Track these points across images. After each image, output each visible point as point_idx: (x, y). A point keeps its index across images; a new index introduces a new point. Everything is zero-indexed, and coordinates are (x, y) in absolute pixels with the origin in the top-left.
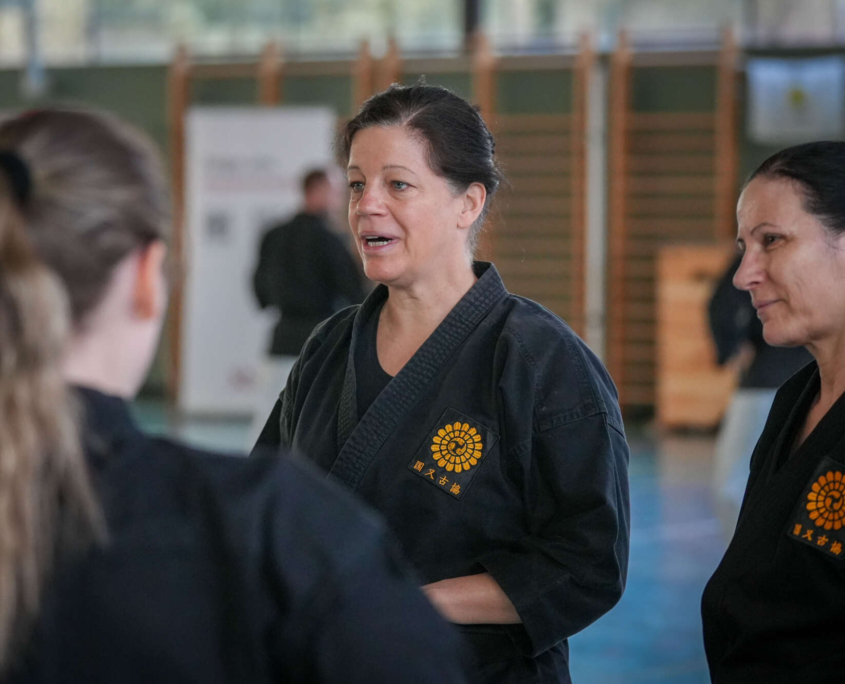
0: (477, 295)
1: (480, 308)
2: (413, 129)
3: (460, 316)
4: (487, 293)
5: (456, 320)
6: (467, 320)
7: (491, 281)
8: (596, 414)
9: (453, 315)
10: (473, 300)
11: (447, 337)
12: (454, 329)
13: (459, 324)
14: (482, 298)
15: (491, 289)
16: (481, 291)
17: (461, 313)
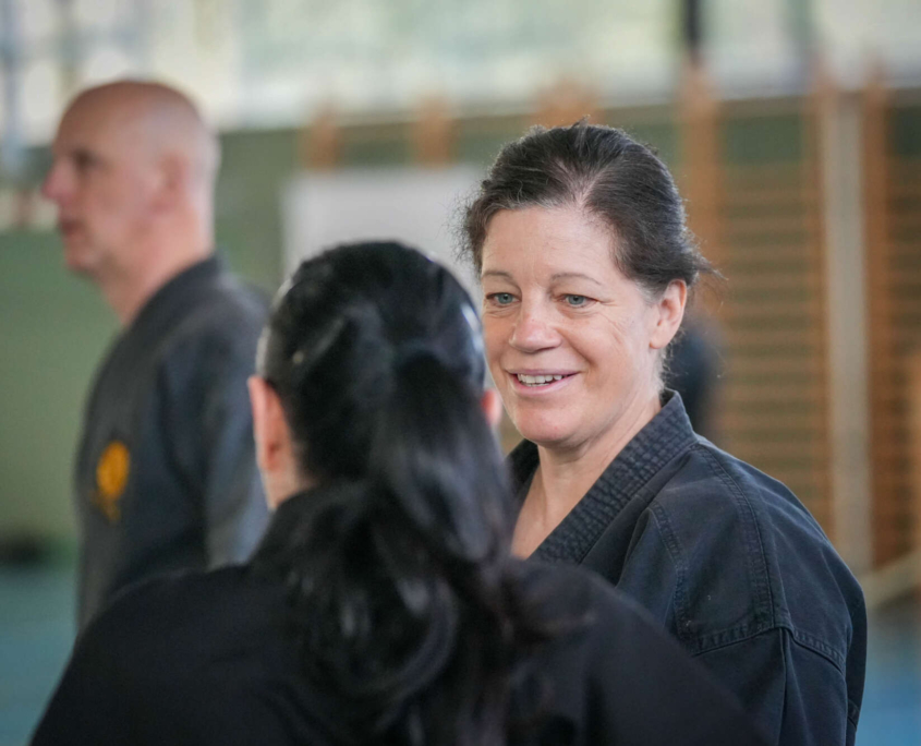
0: (641, 450)
1: (642, 472)
2: (596, 210)
3: (611, 486)
4: (657, 447)
5: (604, 493)
6: (619, 492)
7: (666, 426)
8: (770, 630)
9: (601, 485)
10: (632, 460)
11: (588, 520)
12: (600, 507)
13: (607, 499)
14: (647, 456)
15: (665, 440)
16: (647, 443)
17: (612, 481)
